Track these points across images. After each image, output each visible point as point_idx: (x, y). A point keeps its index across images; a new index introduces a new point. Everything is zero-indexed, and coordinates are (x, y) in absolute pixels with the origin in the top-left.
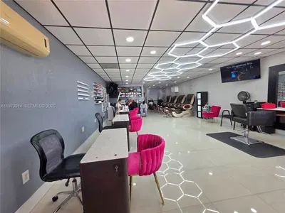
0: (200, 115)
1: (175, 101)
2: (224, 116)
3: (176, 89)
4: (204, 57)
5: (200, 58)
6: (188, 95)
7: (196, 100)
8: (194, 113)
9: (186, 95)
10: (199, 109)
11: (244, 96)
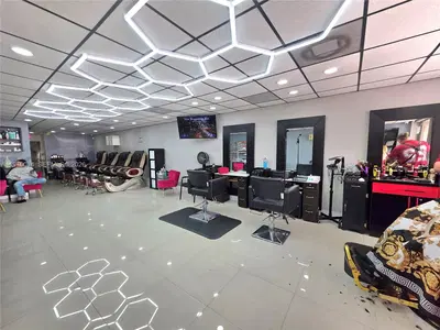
0: (154, 186)
1: (114, 163)
2: (183, 185)
3: (116, 141)
4: (150, 97)
5: (145, 96)
6: (136, 152)
7: (148, 161)
8: (145, 182)
9: (133, 152)
10: (153, 176)
11: (203, 157)
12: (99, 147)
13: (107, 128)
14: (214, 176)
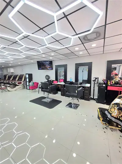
0: (28, 88)
1: (11, 79)
2: (39, 88)
3: (12, 70)
4: (25, 52)
5: (23, 52)
6: (20, 75)
7: (25, 78)
8: (25, 87)
10: (28, 85)
11: (48, 77)
12: (5, 73)
13: (8, 65)
14: (52, 84)
